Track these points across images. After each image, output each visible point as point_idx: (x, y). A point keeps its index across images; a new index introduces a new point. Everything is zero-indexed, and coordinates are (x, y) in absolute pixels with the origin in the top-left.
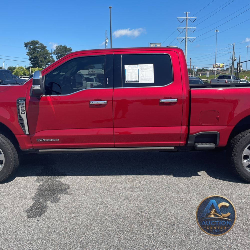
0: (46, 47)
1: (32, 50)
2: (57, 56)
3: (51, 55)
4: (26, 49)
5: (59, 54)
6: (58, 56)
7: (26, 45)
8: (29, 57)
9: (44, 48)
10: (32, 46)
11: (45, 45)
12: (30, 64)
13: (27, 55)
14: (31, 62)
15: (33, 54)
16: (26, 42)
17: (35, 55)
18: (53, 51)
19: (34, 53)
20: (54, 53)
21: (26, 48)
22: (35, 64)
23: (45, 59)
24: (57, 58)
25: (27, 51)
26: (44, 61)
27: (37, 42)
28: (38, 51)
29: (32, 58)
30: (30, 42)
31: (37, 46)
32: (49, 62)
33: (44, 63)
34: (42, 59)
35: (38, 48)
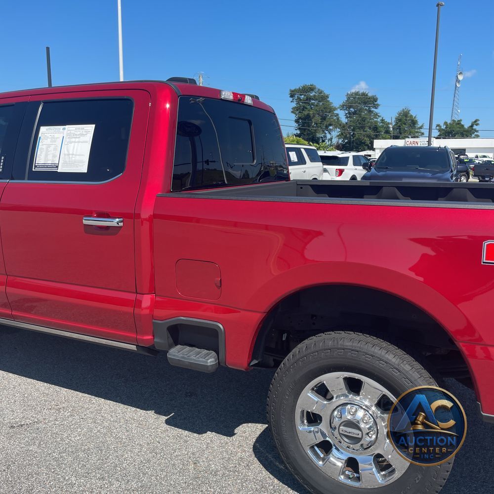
0: (327, 97)
1: (302, 103)
2: (346, 114)
3: (336, 112)
4: (292, 102)
5: (351, 109)
6: (349, 113)
7: (292, 96)
8: (294, 115)
9: (323, 98)
10: (303, 96)
11: (326, 92)
12: (296, 130)
13: (292, 112)
14: (299, 125)
15: (303, 110)
16: (293, 89)
17: (306, 113)
18: (341, 103)
19: (304, 108)
20: (342, 107)
21: (291, 99)
22: (305, 129)
23: (324, 118)
24: (347, 118)
25: (294, 105)
26: (320, 124)
27: (311, 89)
28: (313, 104)
29: (300, 118)
30: (299, 88)
31: (311, 95)
32: (330, 125)
33: (321, 126)
34: (318, 118)
35: (314, 98)
